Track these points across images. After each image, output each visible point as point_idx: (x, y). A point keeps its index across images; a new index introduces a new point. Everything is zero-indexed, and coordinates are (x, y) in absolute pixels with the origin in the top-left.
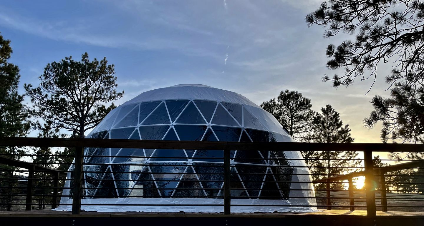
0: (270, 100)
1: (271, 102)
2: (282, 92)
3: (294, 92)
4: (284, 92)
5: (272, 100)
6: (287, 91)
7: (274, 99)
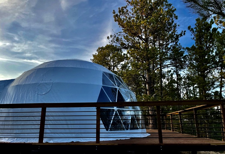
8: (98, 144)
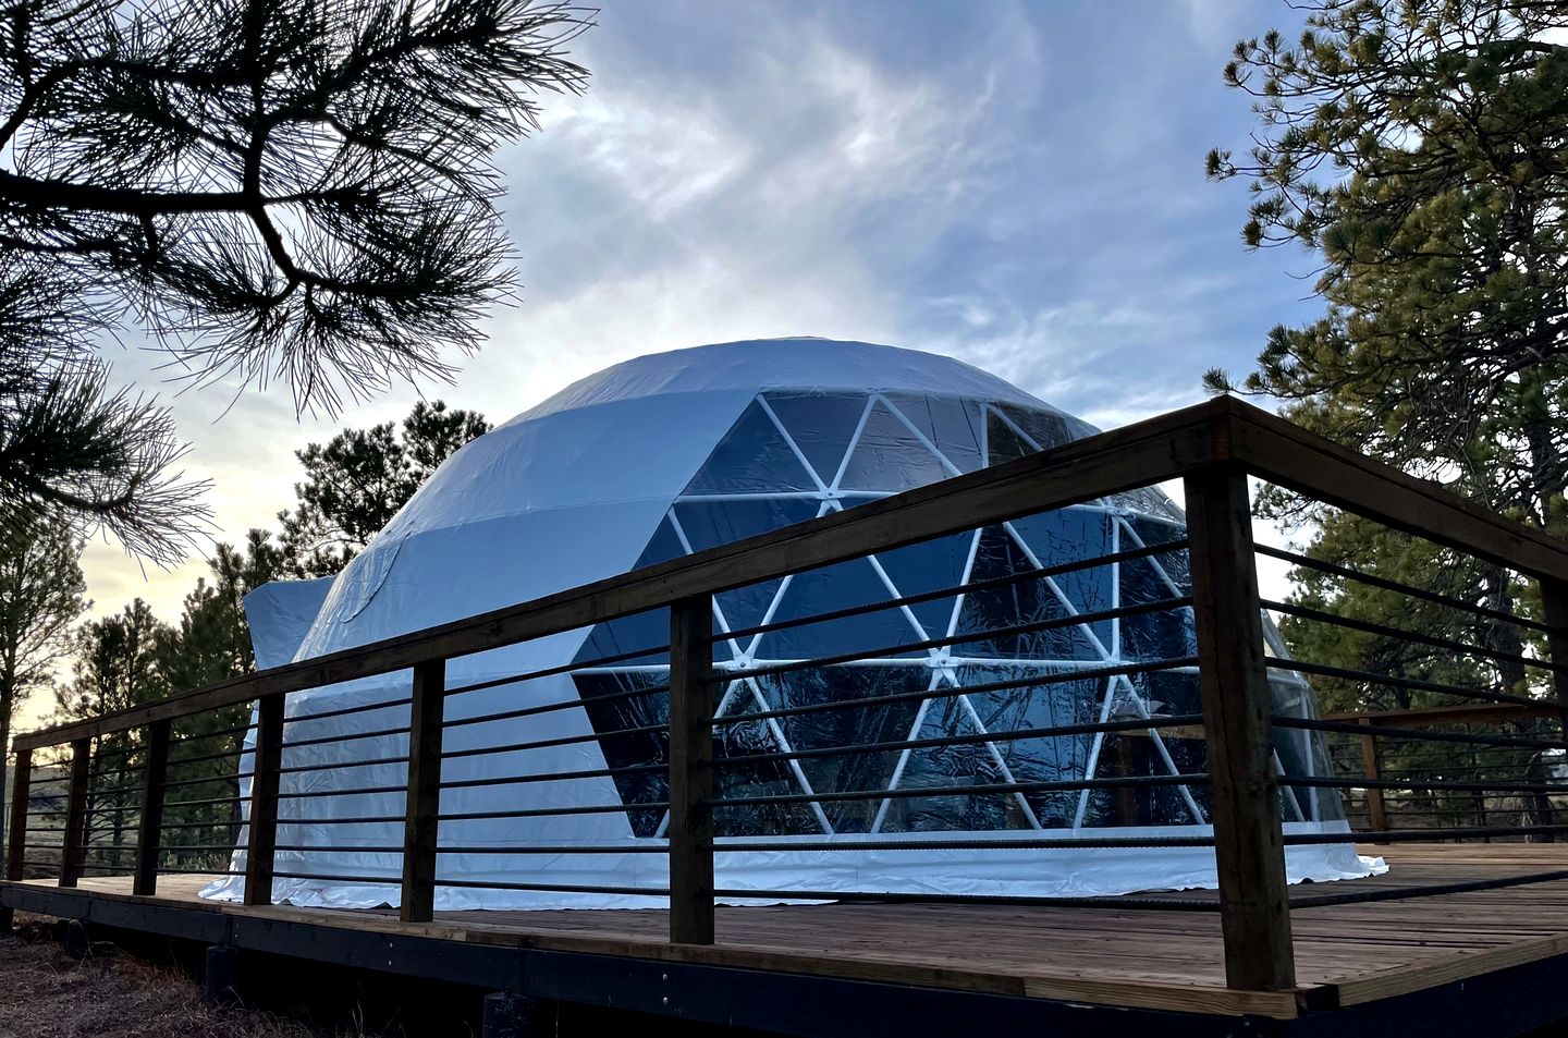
0: (374, 426)
1: (378, 436)
2: (421, 408)
3: (462, 415)
4: (429, 408)
5: (384, 428)
6: (440, 407)
7: (390, 428)
8: (417, 930)
